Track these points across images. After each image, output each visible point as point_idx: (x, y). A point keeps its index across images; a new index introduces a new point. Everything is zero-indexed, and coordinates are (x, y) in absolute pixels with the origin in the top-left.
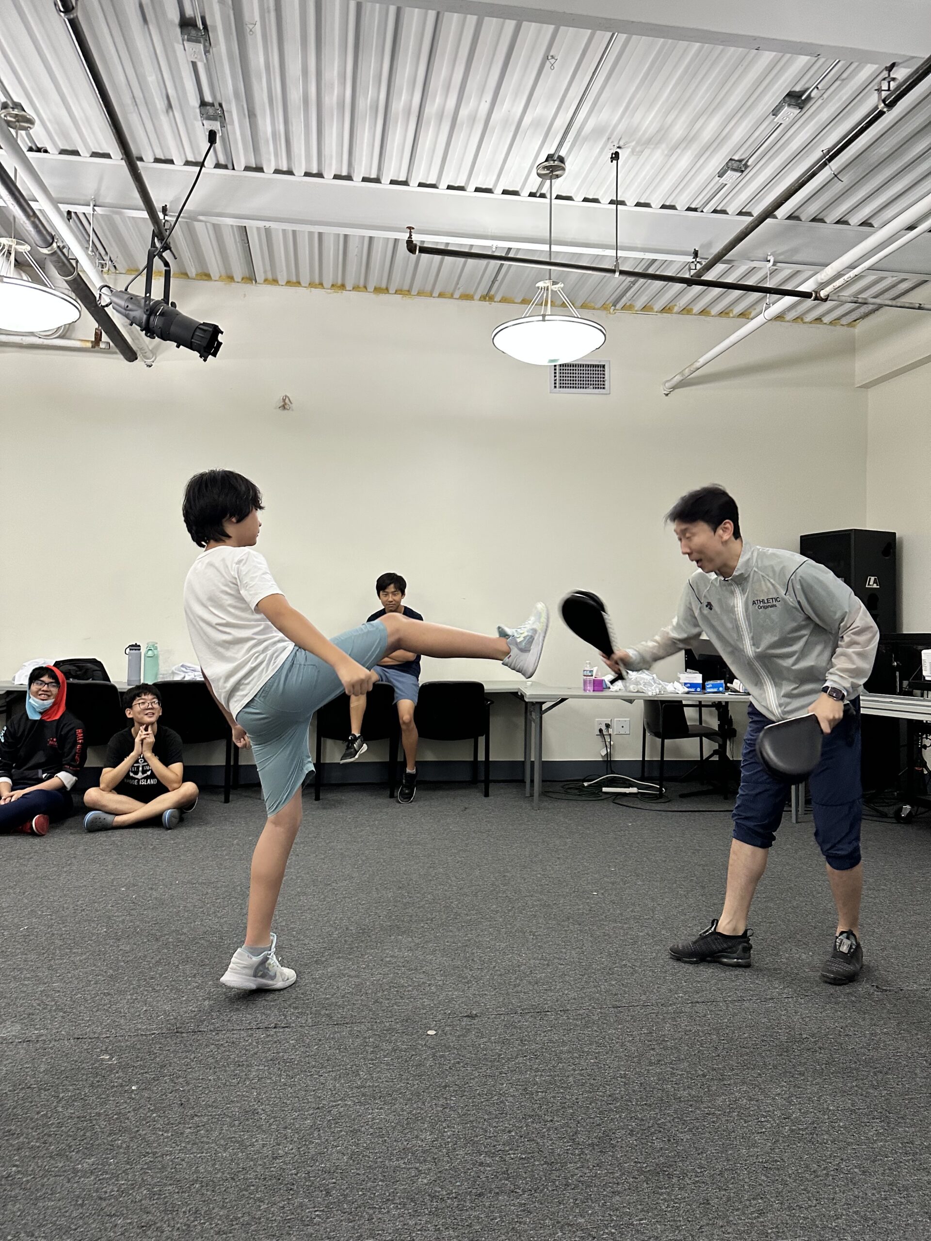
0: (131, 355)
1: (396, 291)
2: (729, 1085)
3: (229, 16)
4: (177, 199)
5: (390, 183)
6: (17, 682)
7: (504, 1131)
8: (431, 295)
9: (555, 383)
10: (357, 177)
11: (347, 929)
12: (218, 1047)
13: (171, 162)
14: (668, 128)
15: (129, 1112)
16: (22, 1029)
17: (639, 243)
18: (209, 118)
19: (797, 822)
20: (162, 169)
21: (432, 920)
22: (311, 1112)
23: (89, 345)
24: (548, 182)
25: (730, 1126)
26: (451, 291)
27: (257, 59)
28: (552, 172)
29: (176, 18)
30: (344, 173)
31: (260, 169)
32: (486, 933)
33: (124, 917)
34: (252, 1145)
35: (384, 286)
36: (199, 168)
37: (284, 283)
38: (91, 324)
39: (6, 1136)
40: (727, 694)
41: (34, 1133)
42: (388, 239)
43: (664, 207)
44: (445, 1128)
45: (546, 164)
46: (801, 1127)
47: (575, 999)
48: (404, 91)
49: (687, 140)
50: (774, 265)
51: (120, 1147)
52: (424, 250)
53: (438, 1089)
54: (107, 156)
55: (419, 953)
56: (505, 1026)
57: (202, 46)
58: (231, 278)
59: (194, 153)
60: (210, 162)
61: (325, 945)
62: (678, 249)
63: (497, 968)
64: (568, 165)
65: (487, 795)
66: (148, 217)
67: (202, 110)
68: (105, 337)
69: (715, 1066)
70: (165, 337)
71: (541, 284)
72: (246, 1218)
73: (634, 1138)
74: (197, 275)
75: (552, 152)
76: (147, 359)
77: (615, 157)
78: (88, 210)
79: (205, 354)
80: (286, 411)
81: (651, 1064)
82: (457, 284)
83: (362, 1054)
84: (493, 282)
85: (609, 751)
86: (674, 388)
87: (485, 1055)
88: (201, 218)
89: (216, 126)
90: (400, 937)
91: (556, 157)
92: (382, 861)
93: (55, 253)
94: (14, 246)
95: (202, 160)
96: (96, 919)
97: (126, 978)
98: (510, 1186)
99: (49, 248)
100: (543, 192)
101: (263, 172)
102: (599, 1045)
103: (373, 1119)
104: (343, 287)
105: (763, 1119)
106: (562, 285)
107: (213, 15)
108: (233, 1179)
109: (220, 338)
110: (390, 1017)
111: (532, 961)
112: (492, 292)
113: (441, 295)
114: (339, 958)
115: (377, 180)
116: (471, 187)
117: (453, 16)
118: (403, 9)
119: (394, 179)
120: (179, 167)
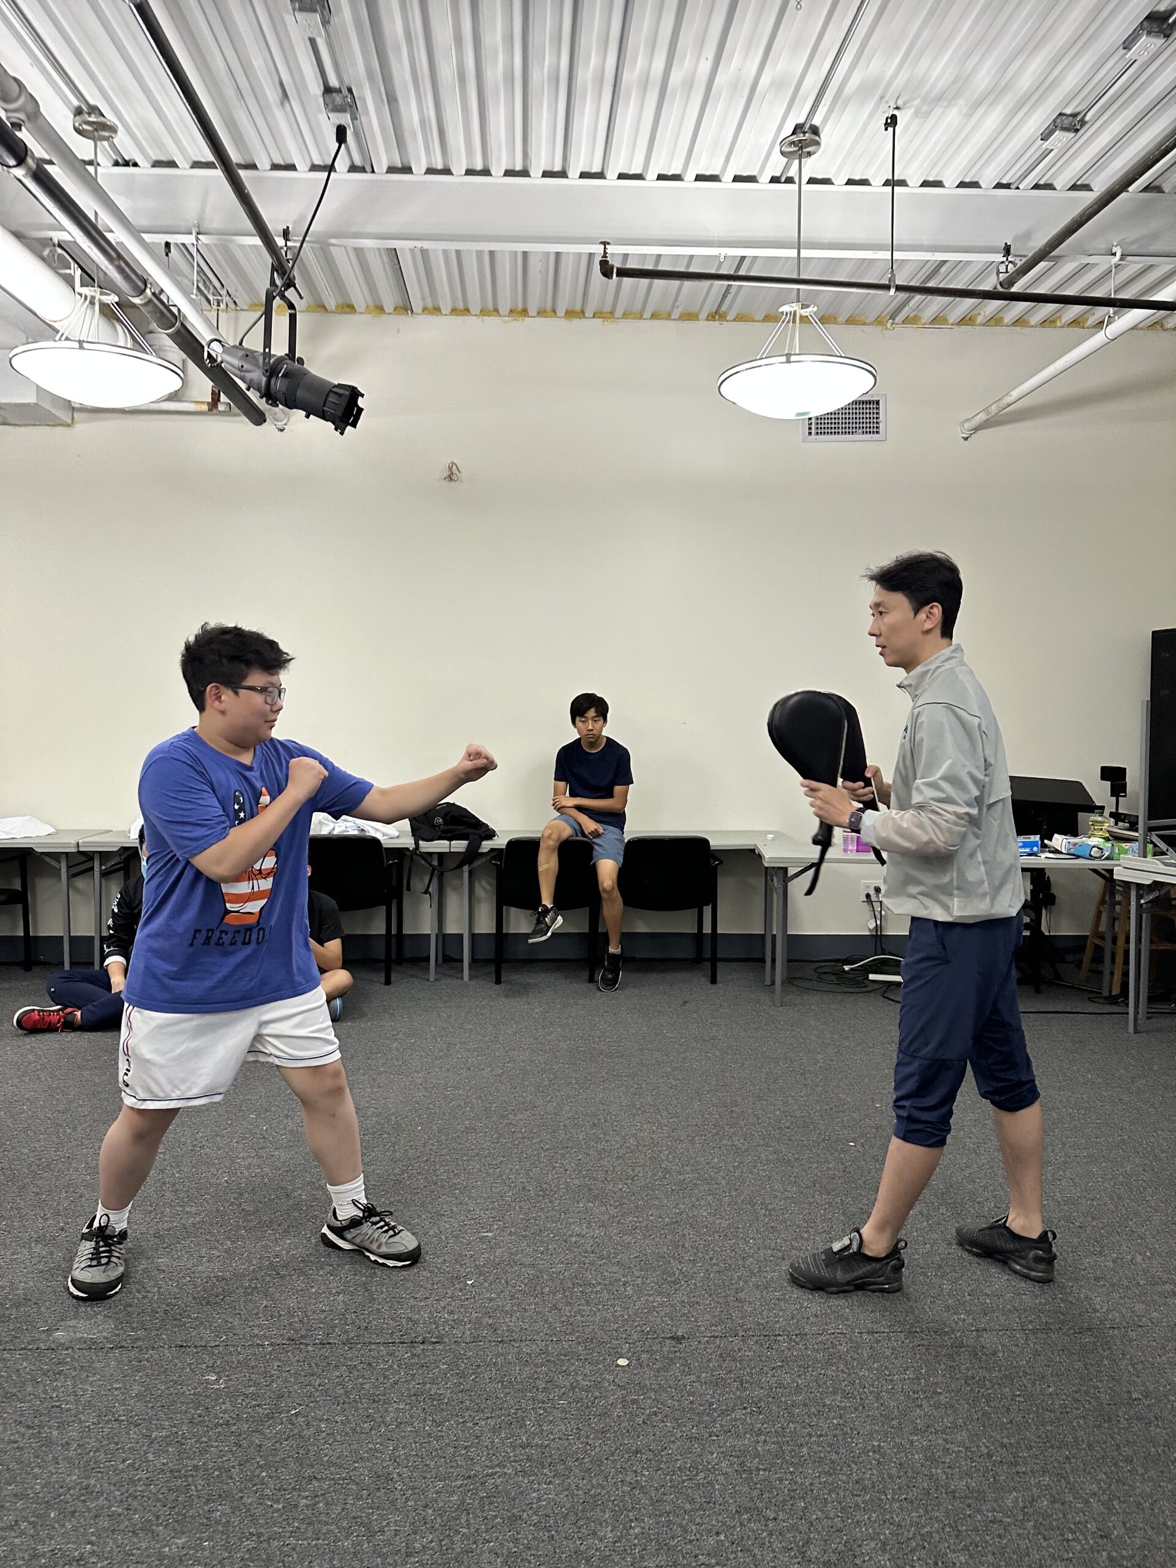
0: (259, 418)
1: (595, 314)
2: (1024, 1473)
4: (302, 218)
5: (580, 177)
7: (710, 1531)
8: (641, 317)
9: (810, 428)
10: (536, 172)
11: (524, 1188)
12: (351, 1369)
13: (292, 167)
15: (233, 1467)
16: (116, 1328)
17: (926, 240)
18: (336, 109)
19: (1136, 1032)
20: (282, 178)
21: (633, 1179)
22: (459, 1483)
23: (205, 408)
24: (797, 162)
25: (1024, 1544)
26: (668, 309)
27: (394, 26)
28: (801, 148)
30: (518, 167)
31: (407, 170)
32: (703, 1203)
33: (250, 1160)
35: (578, 308)
36: (327, 174)
37: (448, 312)
38: (204, 379)
39: (83, 1495)
40: (1043, 856)
41: (117, 1493)
43: (962, 185)
44: (631, 1521)
45: (795, 138)
46: (1124, 1553)
47: (816, 1316)
48: (593, 54)
49: (995, 93)
50: (1121, 259)
52: (623, 273)
53: (626, 1456)
54: (206, 165)
55: (613, 1231)
56: (721, 1355)
57: (318, 16)
58: (380, 309)
59: (320, 154)
60: (342, 164)
61: (494, 1214)
62: (982, 244)
63: (714, 1261)
64: (824, 137)
65: (714, 981)
66: (261, 244)
67: (328, 99)
68: (223, 398)
69: (1005, 1440)
70: (291, 404)
71: (785, 308)
73: (887, 1556)
74: (337, 307)
75: (801, 120)
76: (277, 420)
77: (892, 122)
78: (188, 240)
79: (342, 425)
80: (453, 483)
81: (916, 1431)
83: (530, 1391)
85: (878, 923)
86: (976, 429)
87: (692, 1402)
88: (336, 241)
89: (345, 119)
90: (591, 1205)
91: (807, 126)
92: (574, 1081)
93: (150, 301)
94: (98, 296)
95: (330, 163)
96: (216, 1161)
97: (246, 1255)
99: (142, 297)
100: (789, 175)
101: (412, 173)
102: (846, 1396)
103: (539, 1499)
104: (524, 312)
105: (1070, 1537)
106: (815, 309)
109: (361, 402)
110: (571, 1334)
111: (762, 1252)
112: (724, 308)
113: (654, 316)
114: (511, 1234)
115: (563, 174)
116: (690, 176)
119: (586, 171)
120: (303, 174)
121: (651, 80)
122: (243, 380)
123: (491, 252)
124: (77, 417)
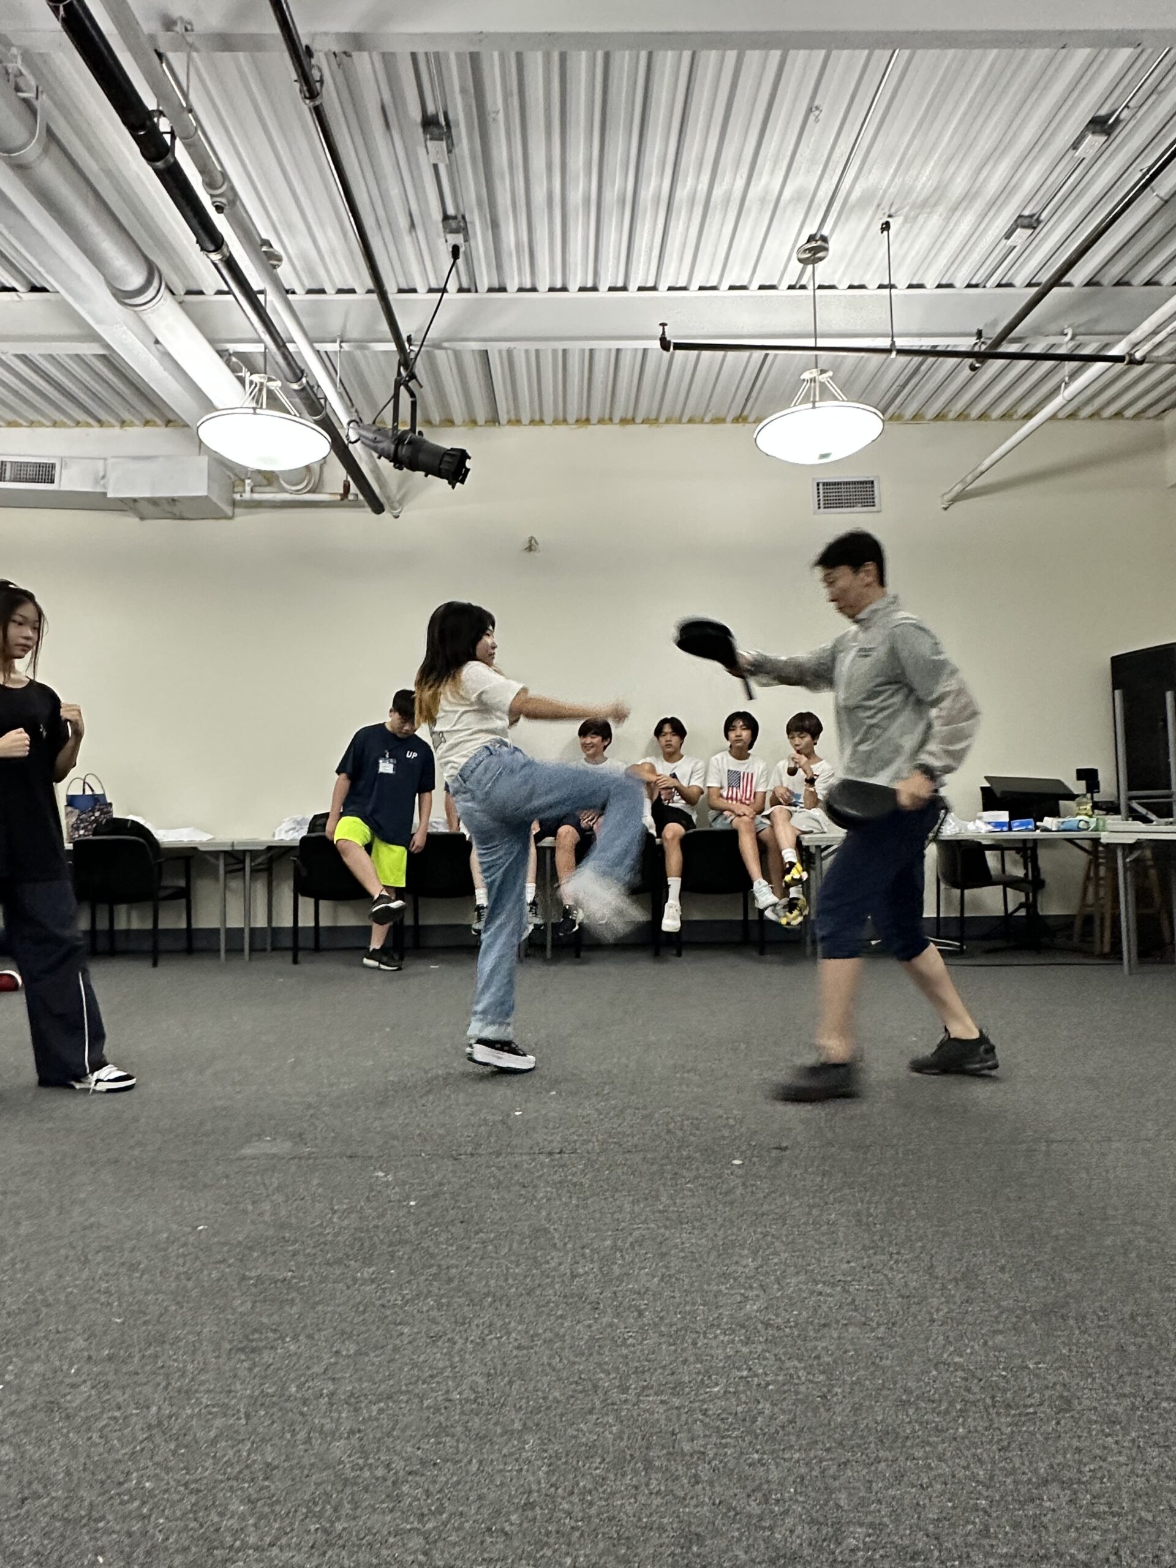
0: (380, 508)
1: (643, 421)
3: (470, 107)
4: (420, 326)
5: (638, 290)
6: (277, 838)
7: (841, 1261)
8: (679, 421)
9: (819, 505)
10: (603, 287)
13: (414, 291)
14: (948, 182)
16: (293, 1147)
18: (451, 232)
20: (407, 299)
22: (609, 1233)
23: (338, 497)
24: (810, 267)
26: (702, 414)
27: (500, 154)
28: (814, 254)
29: (416, 116)
30: (590, 285)
31: (503, 289)
34: (547, 1262)
35: (630, 416)
36: (440, 294)
37: (527, 422)
38: (338, 473)
39: (280, 1242)
41: (310, 1241)
42: (636, 350)
44: (769, 1255)
45: (809, 246)
51: (401, 1258)
52: (678, 346)
54: (352, 291)
57: (444, 144)
58: (474, 422)
59: (437, 278)
60: (452, 286)
62: (961, 330)
64: (831, 245)
66: (393, 345)
67: (445, 224)
70: (414, 467)
71: (806, 376)
72: (549, 1335)
75: (813, 232)
76: (393, 509)
77: (886, 227)
79: (453, 481)
80: (532, 553)
82: (708, 406)
84: (747, 400)
86: (954, 500)
87: (804, 1185)
88: (446, 345)
89: (458, 239)
91: (818, 237)
93: (303, 389)
95: (443, 285)
98: (859, 1317)
99: (299, 383)
100: (804, 282)
101: (507, 292)
104: (587, 421)
106: (832, 374)
107: (455, 106)
108: (528, 1294)
110: (687, 1147)
112: (745, 413)
113: (690, 421)
115: (624, 289)
116: (725, 286)
117: (709, 58)
118: (655, 54)
119: (643, 285)
120: (422, 295)
121: (697, 198)
122: (375, 450)
123: (564, 351)
124: (237, 511)
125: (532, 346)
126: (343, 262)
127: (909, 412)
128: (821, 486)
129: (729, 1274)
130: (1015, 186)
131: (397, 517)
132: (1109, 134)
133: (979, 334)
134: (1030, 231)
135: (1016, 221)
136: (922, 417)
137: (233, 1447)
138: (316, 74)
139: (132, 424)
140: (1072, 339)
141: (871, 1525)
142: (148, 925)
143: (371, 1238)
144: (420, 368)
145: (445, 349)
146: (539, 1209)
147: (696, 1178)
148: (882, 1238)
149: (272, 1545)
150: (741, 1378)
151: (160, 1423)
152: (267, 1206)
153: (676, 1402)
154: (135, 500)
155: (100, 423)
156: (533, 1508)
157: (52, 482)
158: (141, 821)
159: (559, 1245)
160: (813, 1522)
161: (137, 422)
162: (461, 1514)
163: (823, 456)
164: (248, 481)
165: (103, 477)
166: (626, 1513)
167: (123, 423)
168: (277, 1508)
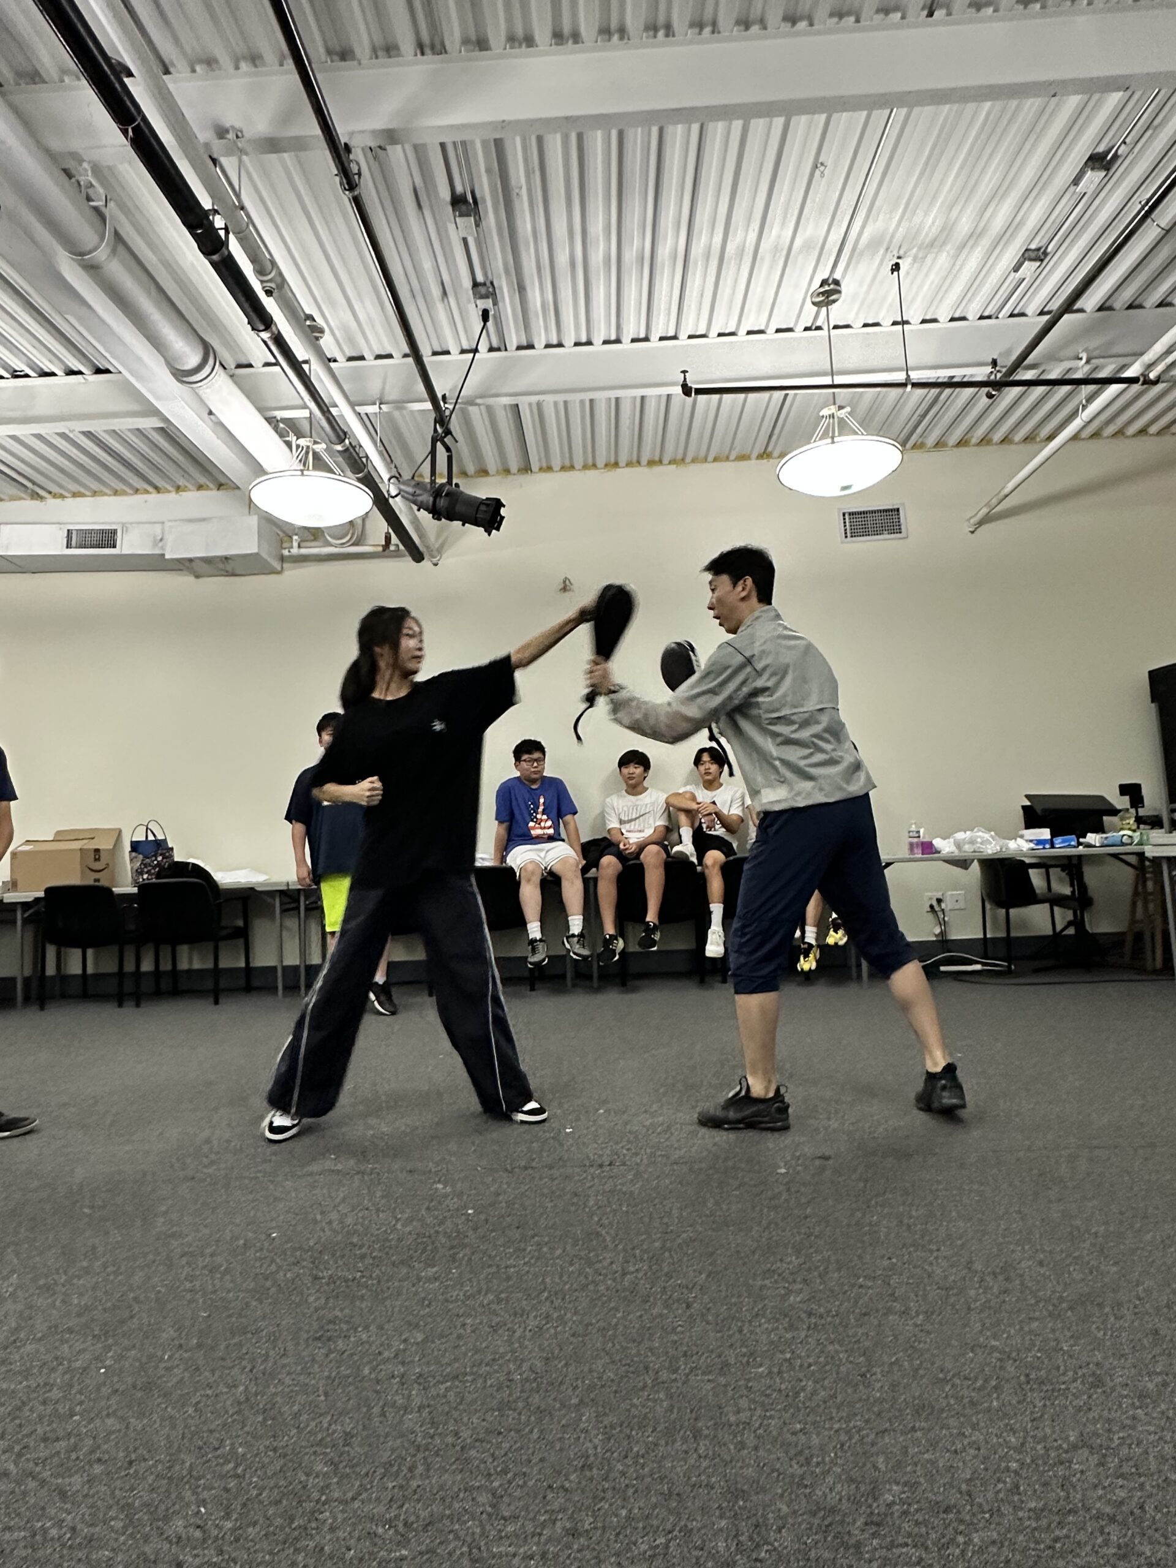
0: (419, 556)
1: (670, 461)
3: (496, 184)
4: (456, 387)
5: (659, 340)
8: (705, 460)
9: (846, 534)
10: (626, 339)
13: (448, 353)
14: (953, 224)
20: (441, 360)
23: (380, 549)
24: (824, 310)
26: (727, 452)
27: (525, 225)
28: (828, 297)
29: (445, 195)
30: (613, 337)
31: (531, 347)
34: (600, 1262)
35: (657, 458)
36: (472, 355)
37: (558, 468)
38: (380, 526)
40: (1078, 847)
42: (660, 396)
45: (822, 290)
51: (462, 1260)
52: (699, 391)
57: (472, 219)
58: (507, 471)
60: (483, 347)
67: (475, 291)
70: (451, 518)
71: (825, 412)
75: (826, 276)
76: (433, 558)
77: (896, 268)
78: (372, 409)
79: (489, 529)
80: (567, 594)
82: (732, 443)
84: (770, 437)
85: (943, 928)
86: (981, 523)
89: (488, 304)
91: (830, 281)
93: (346, 450)
94: (311, 445)
95: (475, 345)
99: (342, 445)
100: (819, 323)
101: (535, 349)
104: (616, 465)
106: (850, 410)
107: (481, 186)
112: (770, 449)
115: (646, 339)
116: (742, 331)
117: (717, 129)
118: (665, 129)
119: (664, 335)
120: (455, 356)
121: (712, 252)
122: (415, 503)
123: (591, 401)
124: (285, 565)
125: (560, 398)
126: (381, 331)
127: (931, 440)
128: (847, 516)
129: (774, 1271)
130: (1019, 224)
131: (436, 565)
132: (1108, 169)
133: (994, 363)
134: (1038, 264)
135: (1023, 255)
136: (945, 445)
137: (314, 1419)
138: (354, 168)
139: (185, 489)
140: (1088, 362)
141: (906, 1484)
142: (210, 965)
143: (433, 1243)
144: (455, 425)
145: (479, 405)
146: (591, 1215)
147: (742, 1185)
148: (922, 1237)
149: (353, 1499)
150: (786, 1360)
151: (247, 1400)
152: (334, 1216)
153: (722, 1380)
154: (191, 560)
155: (157, 489)
156: (591, 1469)
157: (114, 547)
158: (202, 864)
159: (611, 1246)
160: (852, 1480)
161: (190, 486)
162: (524, 1474)
163: (844, 488)
164: (295, 537)
165: (161, 540)
166: (677, 1474)
167: (178, 489)
168: (358, 1469)
